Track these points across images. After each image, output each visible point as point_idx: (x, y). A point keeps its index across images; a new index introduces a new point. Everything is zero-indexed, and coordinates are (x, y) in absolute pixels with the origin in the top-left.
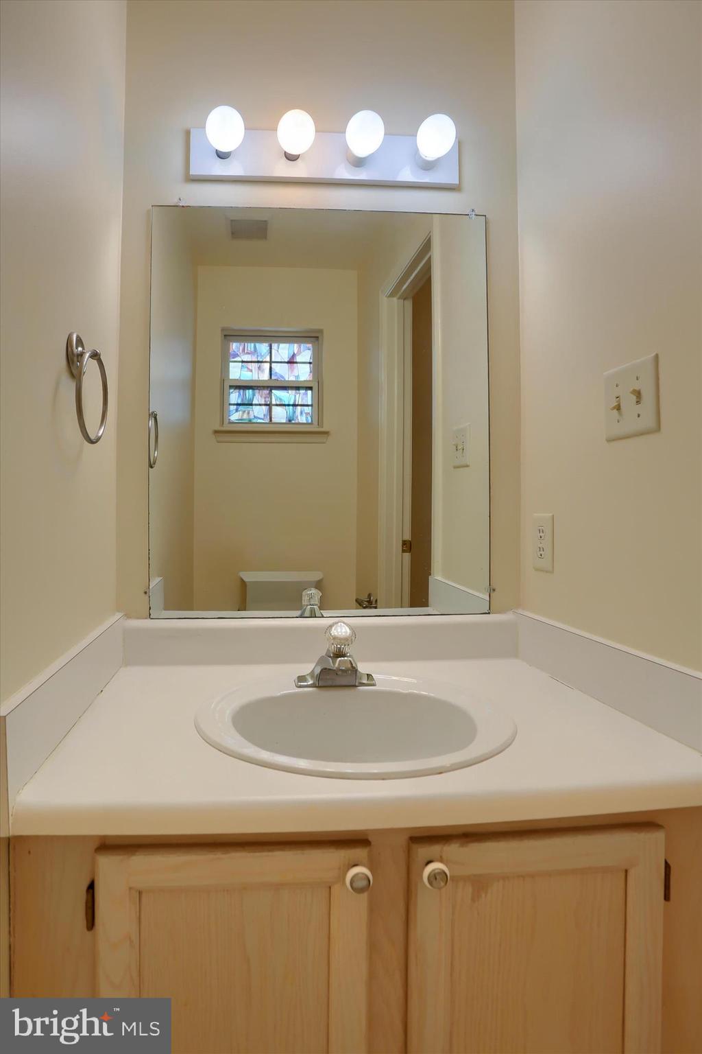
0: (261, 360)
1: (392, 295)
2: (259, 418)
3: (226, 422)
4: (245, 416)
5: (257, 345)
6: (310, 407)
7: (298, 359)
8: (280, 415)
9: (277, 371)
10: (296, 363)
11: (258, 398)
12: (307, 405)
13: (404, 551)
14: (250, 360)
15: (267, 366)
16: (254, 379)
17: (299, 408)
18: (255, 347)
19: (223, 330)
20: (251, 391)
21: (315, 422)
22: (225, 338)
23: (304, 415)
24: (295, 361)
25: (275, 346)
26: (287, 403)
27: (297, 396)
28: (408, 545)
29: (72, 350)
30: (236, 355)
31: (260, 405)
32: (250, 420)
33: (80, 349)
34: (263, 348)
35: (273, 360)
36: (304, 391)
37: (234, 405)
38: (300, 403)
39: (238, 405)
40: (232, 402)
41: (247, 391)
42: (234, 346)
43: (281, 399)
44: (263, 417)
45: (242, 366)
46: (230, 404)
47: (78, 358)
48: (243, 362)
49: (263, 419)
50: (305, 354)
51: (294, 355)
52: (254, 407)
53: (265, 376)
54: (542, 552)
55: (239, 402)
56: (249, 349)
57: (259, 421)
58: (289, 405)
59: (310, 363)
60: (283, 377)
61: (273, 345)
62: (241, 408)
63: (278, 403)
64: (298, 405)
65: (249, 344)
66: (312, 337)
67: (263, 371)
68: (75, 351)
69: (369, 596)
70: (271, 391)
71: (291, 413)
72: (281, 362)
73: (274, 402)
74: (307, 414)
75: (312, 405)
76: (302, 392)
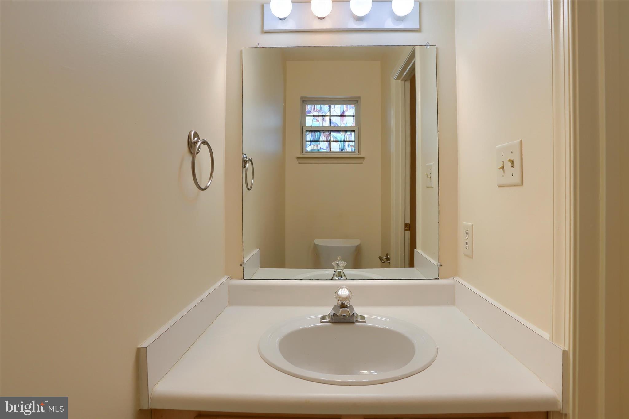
0: (324, 115)
1: (398, 79)
2: (324, 149)
3: (304, 151)
4: (315, 148)
5: (322, 106)
6: (354, 142)
7: (346, 114)
8: (336, 147)
9: (334, 121)
10: (345, 116)
11: (323, 137)
12: (352, 141)
13: (406, 230)
14: (318, 115)
15: (328, 118)
16: (320, 126)
17: (347, 143)
18: (321, 107)
19: (301, 98)
20: (318, 133)
21: (357, 151)
22: (303, 102)
23: (350, 147)
24: (344, 115)
25: (332, 106)
26: (339, 140)
27: (346, 135)
28: (408, 226)
29: (191, 140)
30: (310, 112)
31: (324, 141)
32: (318, 150)
33: (196, 139)
34: (326, 107)
35: (331, 115)
36: (350, 133)
37: (309, 141)
38: (347, 140)
39: (311, 141)
40: (307, 140)
41: (316, 133)
42: (309, 107)
43: (336, 138)
44: (325, 148)
45: (313, 118)
46: (306, 141)
47: (194, 145)
48: (314, 116)
49: (325, 150)
50: (350, 110)
51: (344, 112)
52: (320, 142)
53: (327, 124)
54: (467, 246)
55: (312, 139)
56: (317, 109)
57: (324, 151)
58: (341, 141)
59: (353, 116)
60: (338, 125)
61: (331, 106)
62: (313, 143)
63: (334, 140)
64: (346, 141)
65: (317, 106)
66: (354, 101)
67: (326, 121)
68: (193, 141)
69: (387, 255)
70: (330, 133)
71: (342, 146)
72: (336, 116)
73: (332, 139)
74: (352, 146)
75: (354, 141)
76: (349, 133)
